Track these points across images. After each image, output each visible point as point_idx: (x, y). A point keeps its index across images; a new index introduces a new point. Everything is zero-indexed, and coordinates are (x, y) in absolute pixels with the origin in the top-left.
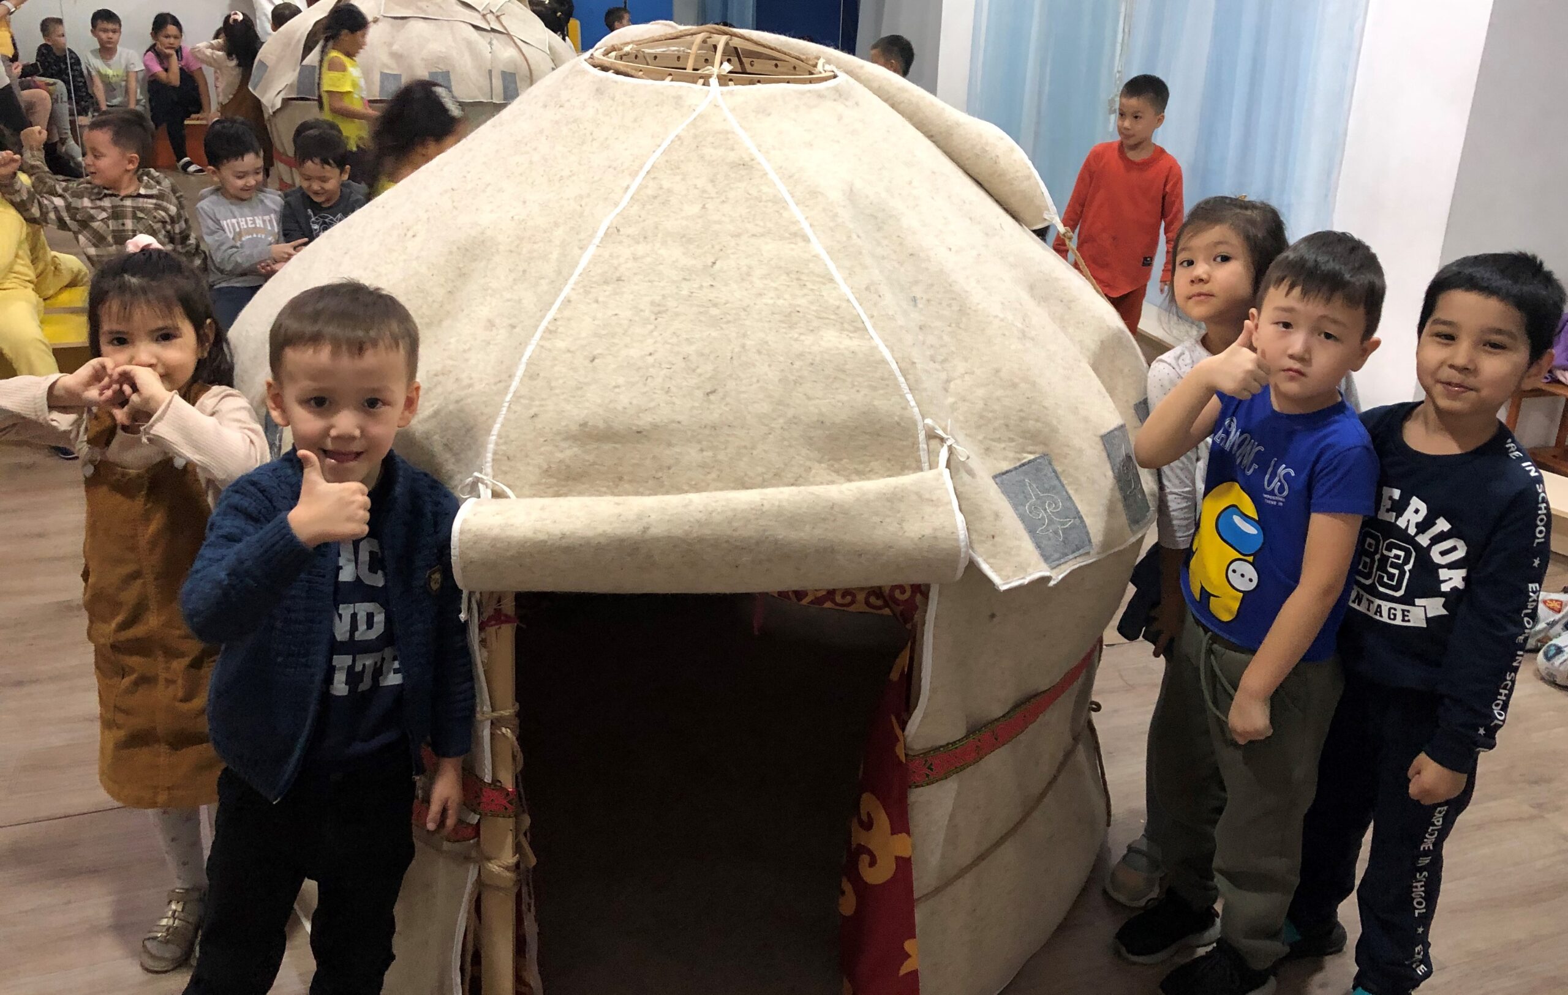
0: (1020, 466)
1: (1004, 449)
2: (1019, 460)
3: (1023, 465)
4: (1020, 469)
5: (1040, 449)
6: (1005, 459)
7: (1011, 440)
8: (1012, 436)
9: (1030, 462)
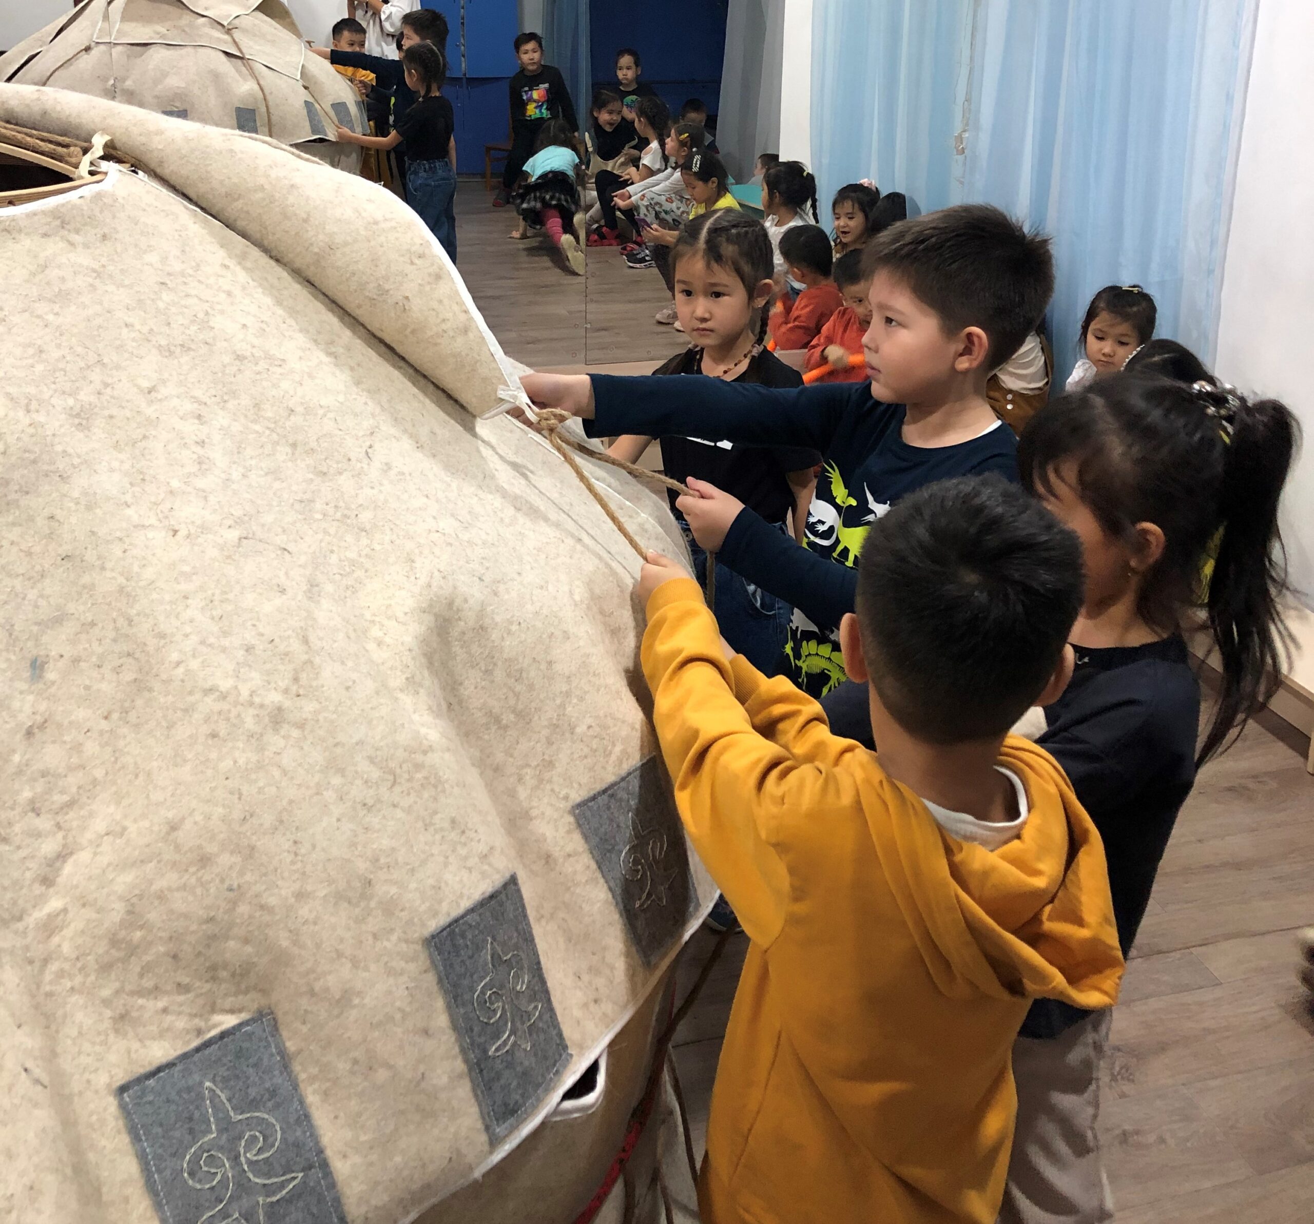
0: (198, 1050)
1: (165, 1010)
2: (199, 1032)
3: (207, 1044)
4: (197, 1057)
5: (252, 1002)
6: (162, 1034)
7: (182, 988)
8: (186, 980)
9: (223, 1035)
